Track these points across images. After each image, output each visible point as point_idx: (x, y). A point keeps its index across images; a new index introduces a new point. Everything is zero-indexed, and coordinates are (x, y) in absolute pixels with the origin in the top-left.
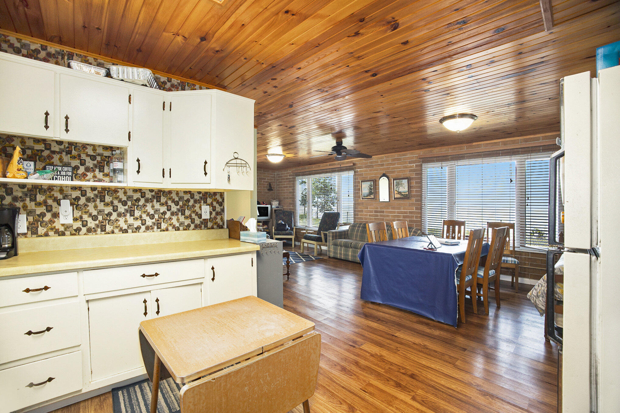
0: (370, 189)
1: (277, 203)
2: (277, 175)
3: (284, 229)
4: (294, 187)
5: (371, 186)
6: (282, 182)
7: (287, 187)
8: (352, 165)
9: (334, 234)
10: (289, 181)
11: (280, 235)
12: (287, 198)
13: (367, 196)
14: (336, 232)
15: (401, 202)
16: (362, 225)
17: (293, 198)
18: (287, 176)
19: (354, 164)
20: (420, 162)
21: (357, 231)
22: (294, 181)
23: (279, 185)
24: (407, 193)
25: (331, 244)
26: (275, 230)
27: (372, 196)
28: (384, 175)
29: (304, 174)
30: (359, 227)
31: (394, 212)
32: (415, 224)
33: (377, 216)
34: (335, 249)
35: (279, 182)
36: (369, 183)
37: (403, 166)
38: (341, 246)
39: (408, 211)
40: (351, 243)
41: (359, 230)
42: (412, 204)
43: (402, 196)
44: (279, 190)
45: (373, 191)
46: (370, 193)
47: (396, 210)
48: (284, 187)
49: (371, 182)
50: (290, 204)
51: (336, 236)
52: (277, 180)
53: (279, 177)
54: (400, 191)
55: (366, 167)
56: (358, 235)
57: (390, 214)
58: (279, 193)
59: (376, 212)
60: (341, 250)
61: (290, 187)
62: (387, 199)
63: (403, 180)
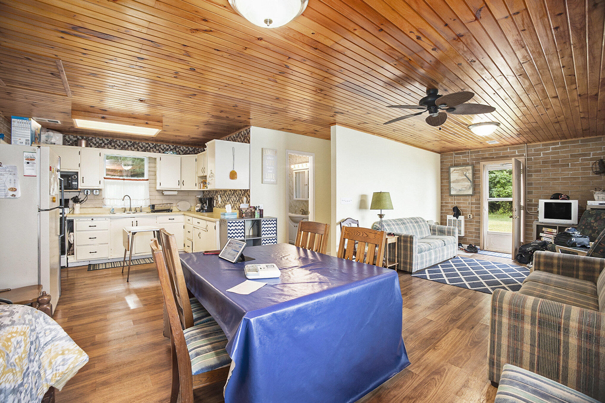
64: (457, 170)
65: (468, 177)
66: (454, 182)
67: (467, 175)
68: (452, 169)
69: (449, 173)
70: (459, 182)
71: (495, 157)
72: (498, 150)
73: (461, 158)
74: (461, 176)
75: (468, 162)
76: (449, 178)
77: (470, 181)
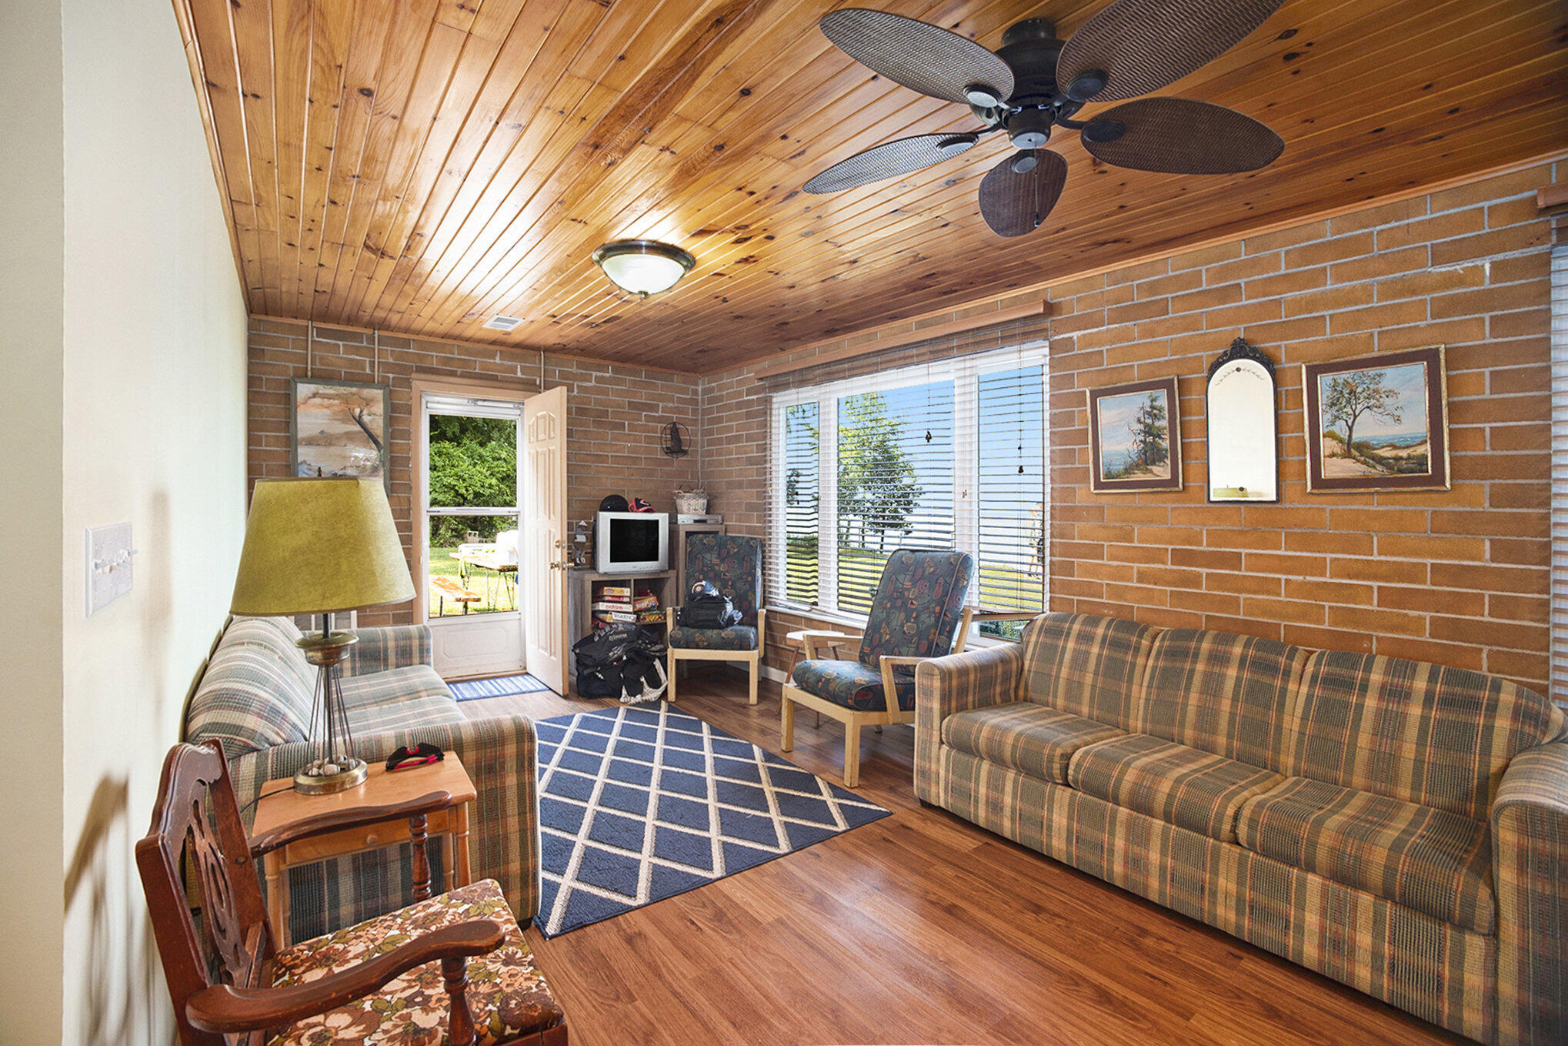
0: (1149, 431)
1: (702, 502)
2: (705, 391)
3: (715, 620)
4: (765, 438)
5: (1153, 413)
6: (720, 420)
7: (738, 439)
8: (1041, 310)
9: (954, 682)
10: (749, 415)
11: (698, 647)
12: (740, 485)
13: (1128, 471)
14: (963, 672)
15: (1375, 504)
16: (1100, 631)
17: (762, 484)
18: (740, 394)
19: (1050, 309)
20: (1539, 240)
21: (1074, 660)
22: (764, 411)
23: (710, 432)
24: (1426, 449)
25: (936, 739)
26: (678, 623)
27: (1162, 472)
28: (1241, 349)
29: (803, 378)
30: (1085, 638)
31: (1318, 567)
32: (1486, 649)
33: (1195, 580)
34: (964, 773)
35: (712, 421)
36: (1142, 399)
37: (1380, 283)
38: (997, 760)
39: (1429, 561)
40: (1068, 757)
41: (1086, 661)
42: (1466, 524)
43: (1378, 471)
44: (710, 454)
45: (1165, 444)
46: (1150, 455)
47: (1329, 556)
48: (729, 440)
49: (1155, 393)
50: (751, 507)
51: (963, 691)
52: (705, 412)
53: (711, 401)
54: (1357, 437)
55: (1122, 315)
56: (1080, 685)
57: (1283, 577)
58: (710, 464)
59: (1180, 557)
60: (996, 785)
61: (749, 438)
62: (1263, 486)
63: (1390, 372)
64: (324, 396)
65: (369, 426)
66: (310, 442)
67: (366, 419)
68: (303, 390)
69: (289, 401)
70: (330, 444)
71: (459, 371)
72: (469, 352)
73: (341, 354)
74: (343, 421)
75: (368, 371)
76: (289, 422)
77: (376, 442)
